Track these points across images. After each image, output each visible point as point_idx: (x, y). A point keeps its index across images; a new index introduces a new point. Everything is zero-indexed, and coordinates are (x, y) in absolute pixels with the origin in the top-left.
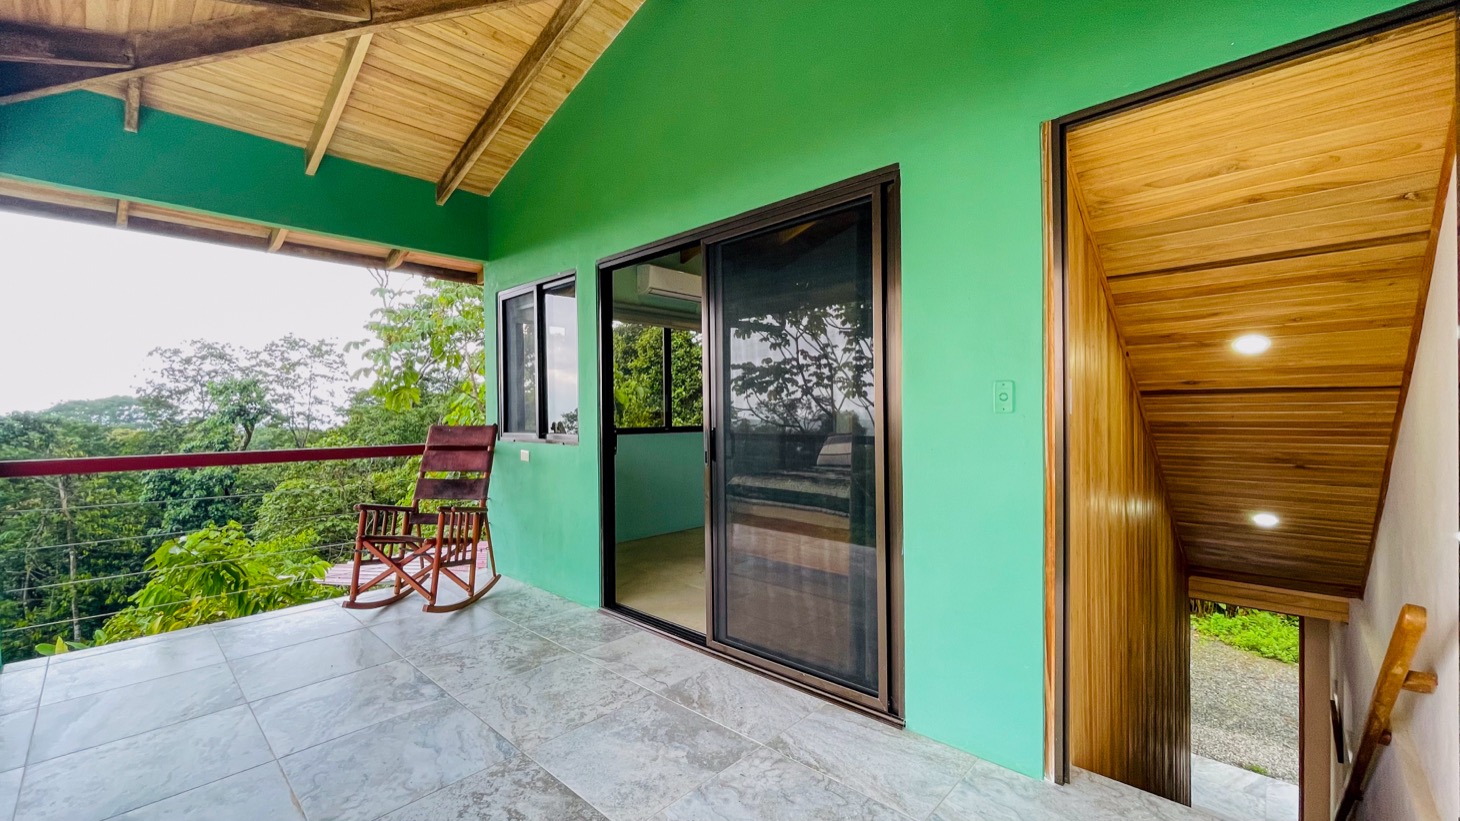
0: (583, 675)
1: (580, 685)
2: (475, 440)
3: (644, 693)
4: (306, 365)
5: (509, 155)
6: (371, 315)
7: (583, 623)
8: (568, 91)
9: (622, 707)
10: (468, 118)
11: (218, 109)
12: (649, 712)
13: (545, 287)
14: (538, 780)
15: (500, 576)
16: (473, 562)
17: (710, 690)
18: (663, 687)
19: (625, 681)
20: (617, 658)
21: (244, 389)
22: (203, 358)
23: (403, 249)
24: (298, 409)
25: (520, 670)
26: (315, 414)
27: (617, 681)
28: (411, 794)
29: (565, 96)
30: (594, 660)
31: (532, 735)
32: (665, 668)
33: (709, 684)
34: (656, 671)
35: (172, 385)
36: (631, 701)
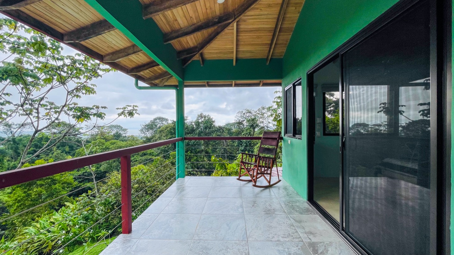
0: (284, 223)
1: (280, 226)
2: (274, 136)
3: (300, 239)
4: (266, 113)
5: (285, 42)
6: (275, 99)
7: (298, 204)
8: (299, 13)
9: (289, 241)
10: (269, 35)
11: (215, 56)
12: (296, 248)
13: (296, 84)
14: (245, 252)
15: (281, 180)
16: (270, 174)
17: (329, 252)
18: (309, 240)
19: (297, 232)
20: (300, 222)
21: (253, 120)
22: (247, 113)
23: (262, 80)
24: (265, 125)
25: (267, 213)
26: (268, 126)
27: (293, 230)
28: (215, 238)
29: (299, 15)
30: (291, 219)
31: (254, 237)
32: (316, 233)
33: (330, 249)
34: (311, 233)
35: (241, 120)
36: (293, 240)
